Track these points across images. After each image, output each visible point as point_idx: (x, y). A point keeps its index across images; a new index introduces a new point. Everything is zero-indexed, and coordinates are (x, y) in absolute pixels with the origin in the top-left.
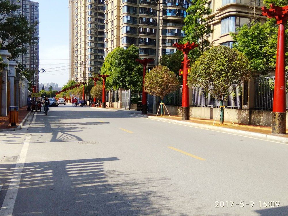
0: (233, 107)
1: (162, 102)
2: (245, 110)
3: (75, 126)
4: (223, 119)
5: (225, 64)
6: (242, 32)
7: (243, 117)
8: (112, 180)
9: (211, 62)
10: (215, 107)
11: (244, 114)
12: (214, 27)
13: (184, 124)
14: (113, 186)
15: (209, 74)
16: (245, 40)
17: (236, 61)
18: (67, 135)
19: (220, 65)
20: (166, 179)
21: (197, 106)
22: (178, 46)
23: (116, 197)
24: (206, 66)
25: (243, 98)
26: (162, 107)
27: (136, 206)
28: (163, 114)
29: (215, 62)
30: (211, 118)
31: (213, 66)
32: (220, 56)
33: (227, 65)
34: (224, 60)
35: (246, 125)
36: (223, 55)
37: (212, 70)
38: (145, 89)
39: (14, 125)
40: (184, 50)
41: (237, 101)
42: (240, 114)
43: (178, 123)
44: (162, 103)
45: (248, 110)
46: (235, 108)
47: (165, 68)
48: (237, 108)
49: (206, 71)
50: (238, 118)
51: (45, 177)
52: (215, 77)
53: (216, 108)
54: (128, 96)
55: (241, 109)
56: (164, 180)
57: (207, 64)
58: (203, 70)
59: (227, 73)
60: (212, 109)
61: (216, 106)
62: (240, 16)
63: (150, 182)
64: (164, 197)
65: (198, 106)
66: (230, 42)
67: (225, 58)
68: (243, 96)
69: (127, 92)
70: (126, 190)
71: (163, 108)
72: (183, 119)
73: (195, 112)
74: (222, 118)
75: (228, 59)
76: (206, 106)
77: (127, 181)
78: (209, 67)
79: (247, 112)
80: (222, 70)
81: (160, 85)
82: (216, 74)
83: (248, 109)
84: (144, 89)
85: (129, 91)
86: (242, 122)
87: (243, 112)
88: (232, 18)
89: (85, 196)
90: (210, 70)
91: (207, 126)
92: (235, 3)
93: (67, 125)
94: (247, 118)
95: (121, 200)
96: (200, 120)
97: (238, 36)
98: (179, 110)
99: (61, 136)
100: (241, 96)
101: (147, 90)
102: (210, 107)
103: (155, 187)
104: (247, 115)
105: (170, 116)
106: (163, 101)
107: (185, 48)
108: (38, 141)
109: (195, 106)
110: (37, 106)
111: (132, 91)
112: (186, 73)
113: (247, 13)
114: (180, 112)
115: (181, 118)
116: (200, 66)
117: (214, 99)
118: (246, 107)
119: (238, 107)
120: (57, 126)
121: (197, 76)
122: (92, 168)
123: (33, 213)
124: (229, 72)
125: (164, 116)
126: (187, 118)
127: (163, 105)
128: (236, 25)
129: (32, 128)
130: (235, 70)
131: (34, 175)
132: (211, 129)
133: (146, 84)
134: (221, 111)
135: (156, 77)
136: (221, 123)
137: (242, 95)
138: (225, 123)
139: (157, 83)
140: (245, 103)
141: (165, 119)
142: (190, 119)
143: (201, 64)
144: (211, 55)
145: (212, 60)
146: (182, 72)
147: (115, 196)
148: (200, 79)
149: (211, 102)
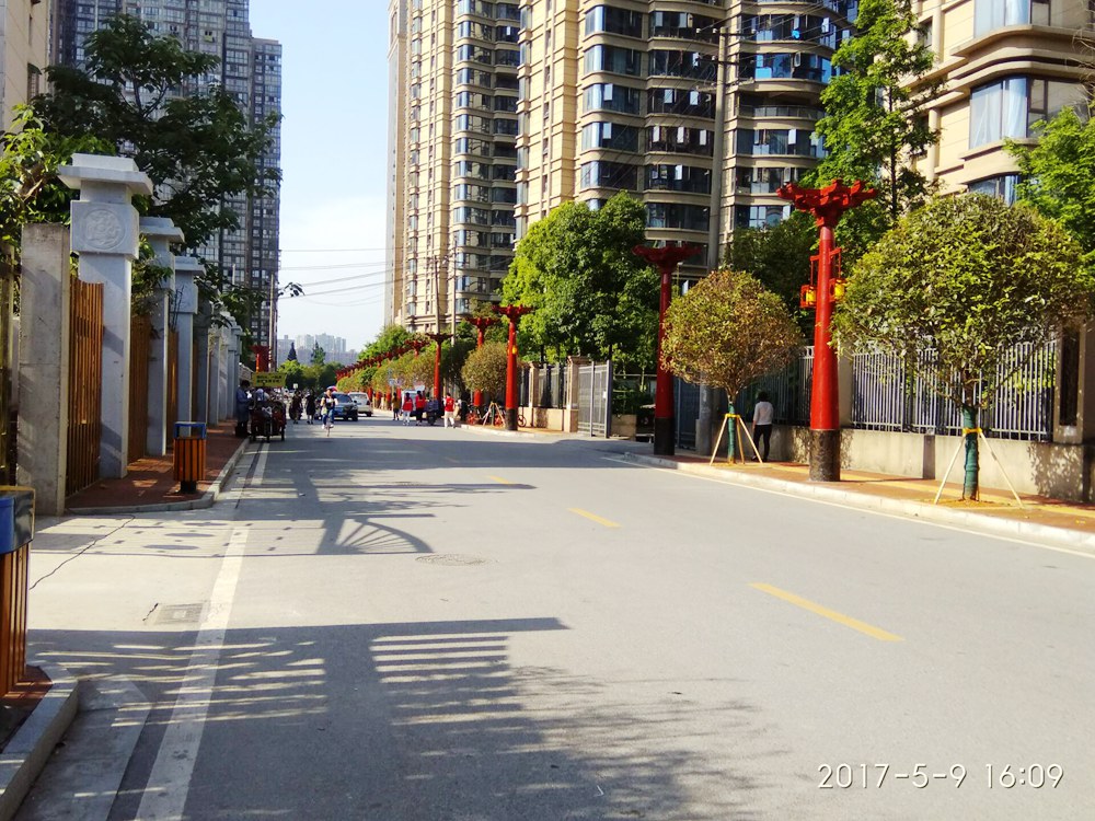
0: (1019, 431)
1: (732, 409)
2: (1068, 445)
3: (404, 495)
4: (976, 479)
5: (985, 263)
6: (1054, 138)
7: (1059, 472)
8: (540, 704)
9: (927, 257)
10: (942, 432)
11: (1062, 462)
12: (943, 118)
13: (819, 498)
14: (543, 725)
15: (918, 305)
16: (1068, 168)
17: (1029, 255)
18: (375, 529)
19: (964, 270)
20: (741, 708)
21: (870, 427)
22: (798, 197)
23: (553, 767)
24: (907, 274)
25: (1058, 396)
26: (730, 429)
27: (628, 804)
28: (737, 457)
29: (943, 257)
30: (928, 475)
31: (937, 274)
32: (964, 235)
33: (993, 270)
34: (981, 248)
35: (1070, 503)
36: (976, 230)
37: (929, 288)
38: (669, 359)
39: (189, 490)
40: (821, 212)
41: (1035, 410)
42: (1045, 461)
43: (795, 492)
44: (730, 415)
45: (1077, 445)
46: (1024, 437)
47: (744, 279)
48: (1034, 437)
49: (906, 290)
50: (1039, 479)
51: (299, 684)
52: (942, 315)
53: (949, 437)
54: (603, 386)
55: (1050, 440)
56: (736, 712)
57: (911, 264)
58: (893, 290)
59: (992, 300)
60: (929, 440)
61: (949, 427)
62: (1047, 77)
63: (682, 716)
64: (735, 774)
65: (877, 429)
66: (1008, 178)
67: (986, 240)
68: (1057, 388)
69: (600, 372)
70: (591, 741)
71: (735, 431)
72: (812, 476)
73: (861, 448)
74: (970, 475)
75: (994, 246)
76: (908, 427)
77: (593, 709)
78: (918, 277)
79: (1074, 455)
80: (972, 289)
81: (727, 347)
82: (947, 304)
83: (1080, 440)
84: (663, 360)
85: (607, 365)
86: (1056, 495)
87: (1059, 454)
88: (1013, 83)
89: (440, 757)
90: (923, 288)
91: (911, 507)
92: (1026, 27)
93: (376, 494)
94: (1073, 477)
95: (571, 778)
96: (883, 483)
97: (1039, 155)
98: (799, 442)
99: (356, 532)
100: (1050, 392)
101: (673, 363)
102: (924, 430)
103: (699, 737)
104: (1074, 464)
105: (761, 464)
106: (735, 405)
107: (823, 202)
108: (272, 549)
109: (864, 428)
110: (269, 419)
111: (617, 368)
112: (827, 298)
113: (1074, 64)
114: (801, 451)
115: (806, 471)
116: (881, 272)
117: (940, 399)
118: (1069, 432)
119: (1039, 432)
120: (342, 495)
121: (870, 311)
122: (466, 654)
123: (257, 812)
124: (1000, 295)
125: (740, 465)
126: (832, 472)
127: (735, 421)
128: (1030, 110)
129: (253, 502)
130: (1024, 287)
131: (258, 675)
132: (923, 518)
133: (672, 342)
134: (968, 448)
135: (711, 314)
136: (968, 495)
137: (1053, 387)
138: (982, 496)
139: (715, 336)
140: (1068, 419)
141: (745, 477)
142: (842, 477)
143: (888, 265)
144: (928, 229)
145: (933, 248)
146: (810, 297)
147: (548, 764)
148: (881, 323)
149: (925, 410)
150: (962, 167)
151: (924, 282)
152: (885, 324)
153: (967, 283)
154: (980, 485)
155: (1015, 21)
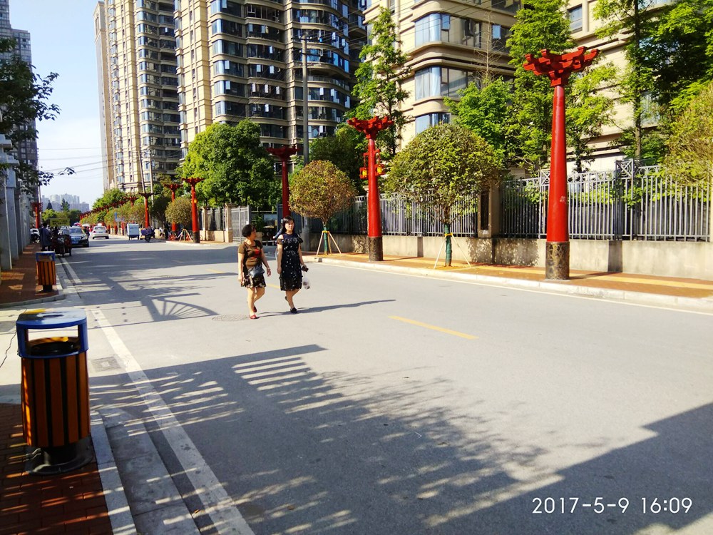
0: (461, 233)
1: (325, 228)
2: (485, 238)
3: (172, 283)
4: (451, 257)
5: (457, 157)
6: (467, 97)
7: (481, 250)
8: (353, 392)
9: (430, 155)
10: (426, 235)
11: (483, 245)
12: (402, 85)
13: (377, 269)
14: (362, 403)
15: (428, 177)
16: (474, 112)
17: (475, 153)
18: (183, 306)
19: (447, 160)
20: (444, 381)
21: (390, 234)
22: (357, 124)
23: (385, 425)
24: (422, 162)
25: (479, 216)
26: (325, 238)
27: (438, 439)
28: (328, 252)
29: (437, 155)
30: (420, 255)
31: (435, 163)
32: (446, 144)
33: (459, 160)
34: (453, 150)
35: (489, 265)
36: (451, 142)
37: (432, 169)
38: (293, 205)
39: (48, 289)
40: (369, 131)
41: (468, 223)
42: (475, 246)
43: (364, 267)
44: (325, 231)
45: (489, 238)
46: (464, 236)
47: (328, 164)
48: (468, 235)
49: (422, 170)
50: (471, 254)
51: (214, 397)
52: (439, 182)
53: (429, 237)
54: (246, 218)
55: (476, 236)
56: (441, 384)
57: (424, 158)
58: (416, 170)
59: (460, 175)
60: (420, 239)
61: (428, 233)
62: (449, 67)
63: (422, 389)
64: (472, 416)
65: (393, 234)
66: (433, 115)
67: (455, 146)
68: (479, 213)
69: (244, 211)
70: (394, 409)
71: (327, 239)
72: (370, 259)
73: (389, 244)
74: (448, 255)
75: (459, 149)
76: (409, 234)
77: (377, 391)
78: (427, 164)
79: (488, 242)
80: (452, 169)
81: (323, 199)
82: (441, 177)
83: (490, 236)
84: (290, 205)
85: (248, 208)
86: (479, 261)
87: (481, 243)
88: (434, 69)
89: (326, 427)
90: (429, 169)
91: (413, 270)
92: (439, 42)
93: (155, 284)
94: (488, 253)
95: (402, 430)
96: (401, 260)
97: (461, 105)
98: (355, 242)
99: (173, 309)
100: (476, 214)
101: (295, 207)
102: (416, 234)
103: (436, 400)
104: (488, 246)
105: (341, 254)
106: (327, 226)
107: (370, 127)
108: (126, 321)
109: (387, 234)
110: (63, 244)
111: (252, 208)
112: (374, 174)
113: (469, 62)
114: (357, 247)
115: (368, 257)
116: (409, 162)
117: (424, 220)
118: (485, 232)
119: (471, 233)
120: (137, 286)
121: (405, 180)
122: (289, 370)
123: (261, 474)
124: (463, 172)
125: (330, 255)
126: (379, 257)
127: (327, 234)
128: (442, 83)
129: (88, 294)
130: (474, 169)
131: (187, 395)
132: (430, 276)
133: (295, 196)
134: (447, 242)
135: (314, 182)
136: (448, 264)
137: (476, 213)
138: (452, 264)
139: (317, 193)
140: (484, 227)
141: (337, 261)
142: (384, 258)
143: (412, 158)
144: (429, 141)
145: (432, 150)
146: (364, 173)
147: (382, 424)
148: (410, 187)
149: (416, 225)
150: (412, 109)
151: (430, 167)
152: (412, 186)
153: (450, 167)
154: (452, 259)
155: (434, 40)
